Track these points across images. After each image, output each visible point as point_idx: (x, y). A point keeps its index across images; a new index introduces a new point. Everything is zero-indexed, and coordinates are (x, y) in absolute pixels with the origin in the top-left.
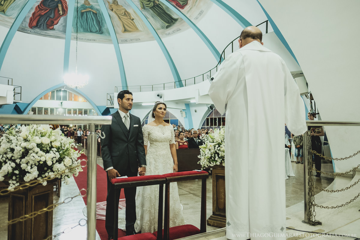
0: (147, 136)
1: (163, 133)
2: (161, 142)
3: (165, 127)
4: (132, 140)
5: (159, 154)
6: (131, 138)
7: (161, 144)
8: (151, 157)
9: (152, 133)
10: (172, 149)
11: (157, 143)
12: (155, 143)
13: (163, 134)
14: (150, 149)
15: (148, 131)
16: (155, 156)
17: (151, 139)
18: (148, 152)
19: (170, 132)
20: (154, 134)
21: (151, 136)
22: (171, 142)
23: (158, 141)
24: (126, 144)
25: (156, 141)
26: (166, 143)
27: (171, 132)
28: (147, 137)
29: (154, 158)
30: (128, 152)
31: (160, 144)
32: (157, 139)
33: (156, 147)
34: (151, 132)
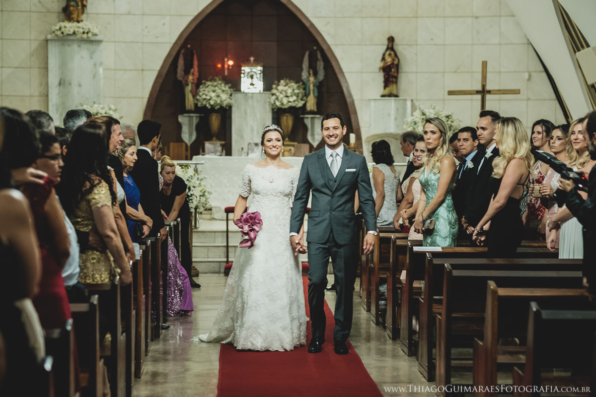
4: (338, 193)
13: (271, 182)
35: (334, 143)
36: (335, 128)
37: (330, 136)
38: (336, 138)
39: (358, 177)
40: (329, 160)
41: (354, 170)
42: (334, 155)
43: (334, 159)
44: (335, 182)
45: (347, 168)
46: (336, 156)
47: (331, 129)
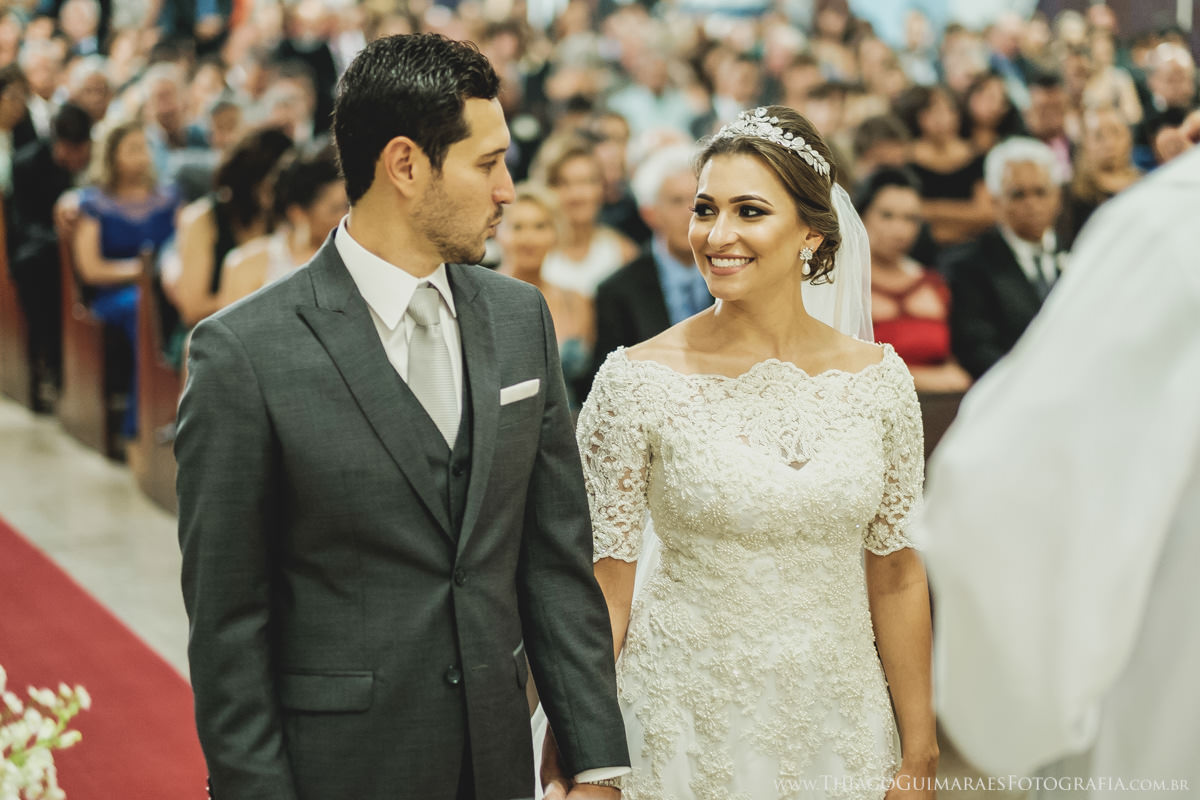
0: (637, 466)
1: (792, 455)
2: (771, 541)
3: (820, 379)
4: (487, 545)
5: (745, 663)
6: (480, 531)
7: (769, 562)
8: (669, 682)
9: (680, 450)
10: (889, 603)
11: (722, 546)
12: (703, 548)
13: (796, 465)
14: (655, 607)
15: (649, 420)
16: (707, 679)
17: (667, 507)
18: (640, 628)
19: (869, 433)
20: (696, 460)
21: (673, 473)
22: (881, 530)
23: (739, 536)
24: (442, 591)
25: (719, 528)
26: (824, 552)
27: (887, 438)
28: (637, 476)
29: (689, 702)
30: (459, 666)
31: (757, 564)
32: (731, 512)
33: (718, 587)
34: (668, 434)
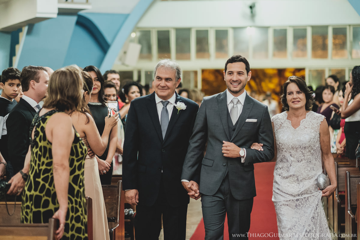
35: (237, 89)
36: (239, 73)
37: (233, 81)
38: (239, 84)
39: (259, 128)
40: (230, 107)
41: (255, 120)
42: (235, 101)
43: (235, 106)
44: (234, 130)
45: (248, 118)
46: (237, 103)
47: (235, 74)
